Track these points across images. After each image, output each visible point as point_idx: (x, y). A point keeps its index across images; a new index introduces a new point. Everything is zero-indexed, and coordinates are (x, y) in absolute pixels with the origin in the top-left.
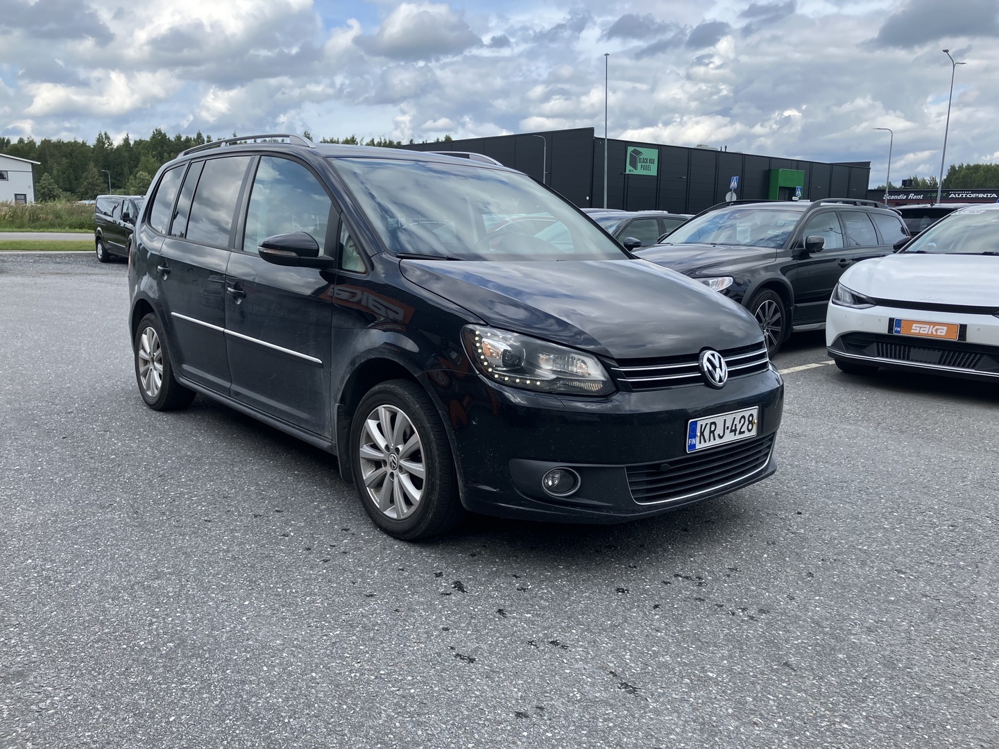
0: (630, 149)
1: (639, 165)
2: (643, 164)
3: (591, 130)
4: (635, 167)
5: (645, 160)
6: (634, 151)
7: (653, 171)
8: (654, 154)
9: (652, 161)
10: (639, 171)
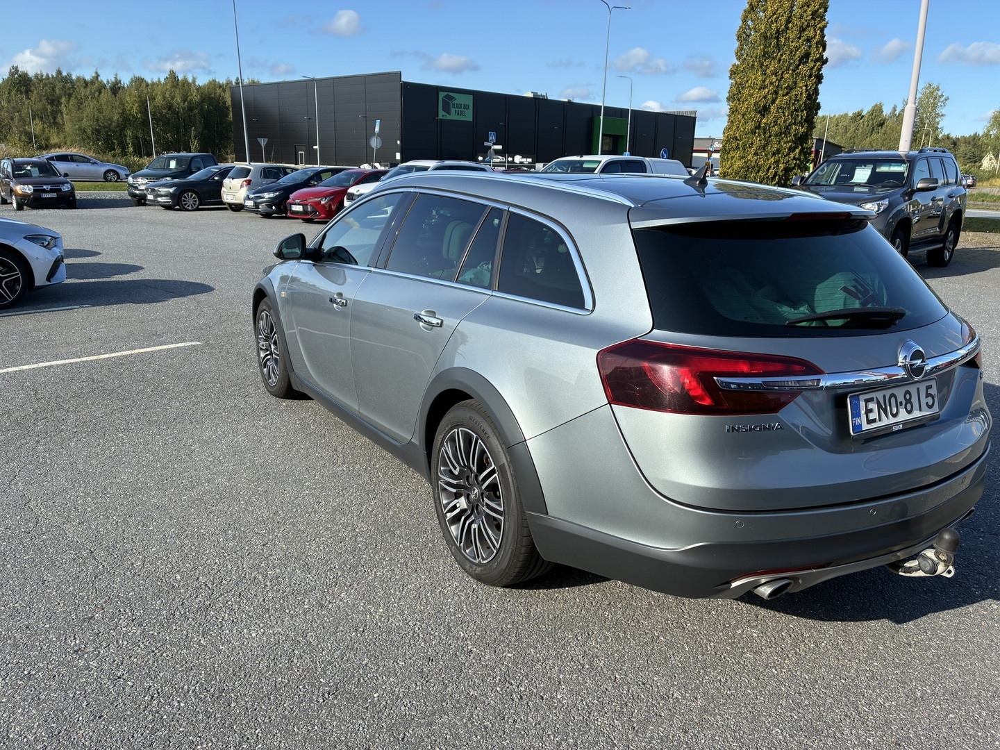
0: (442, 95)
1: (453, 110)
2: (457, 109)
3: (398, 75)
4: (448, 112)
5: (459, 106)
6: (447, 96)
7: (468, 116)
8: (469, 100)
9: (466, 107)
10: (454, 116)
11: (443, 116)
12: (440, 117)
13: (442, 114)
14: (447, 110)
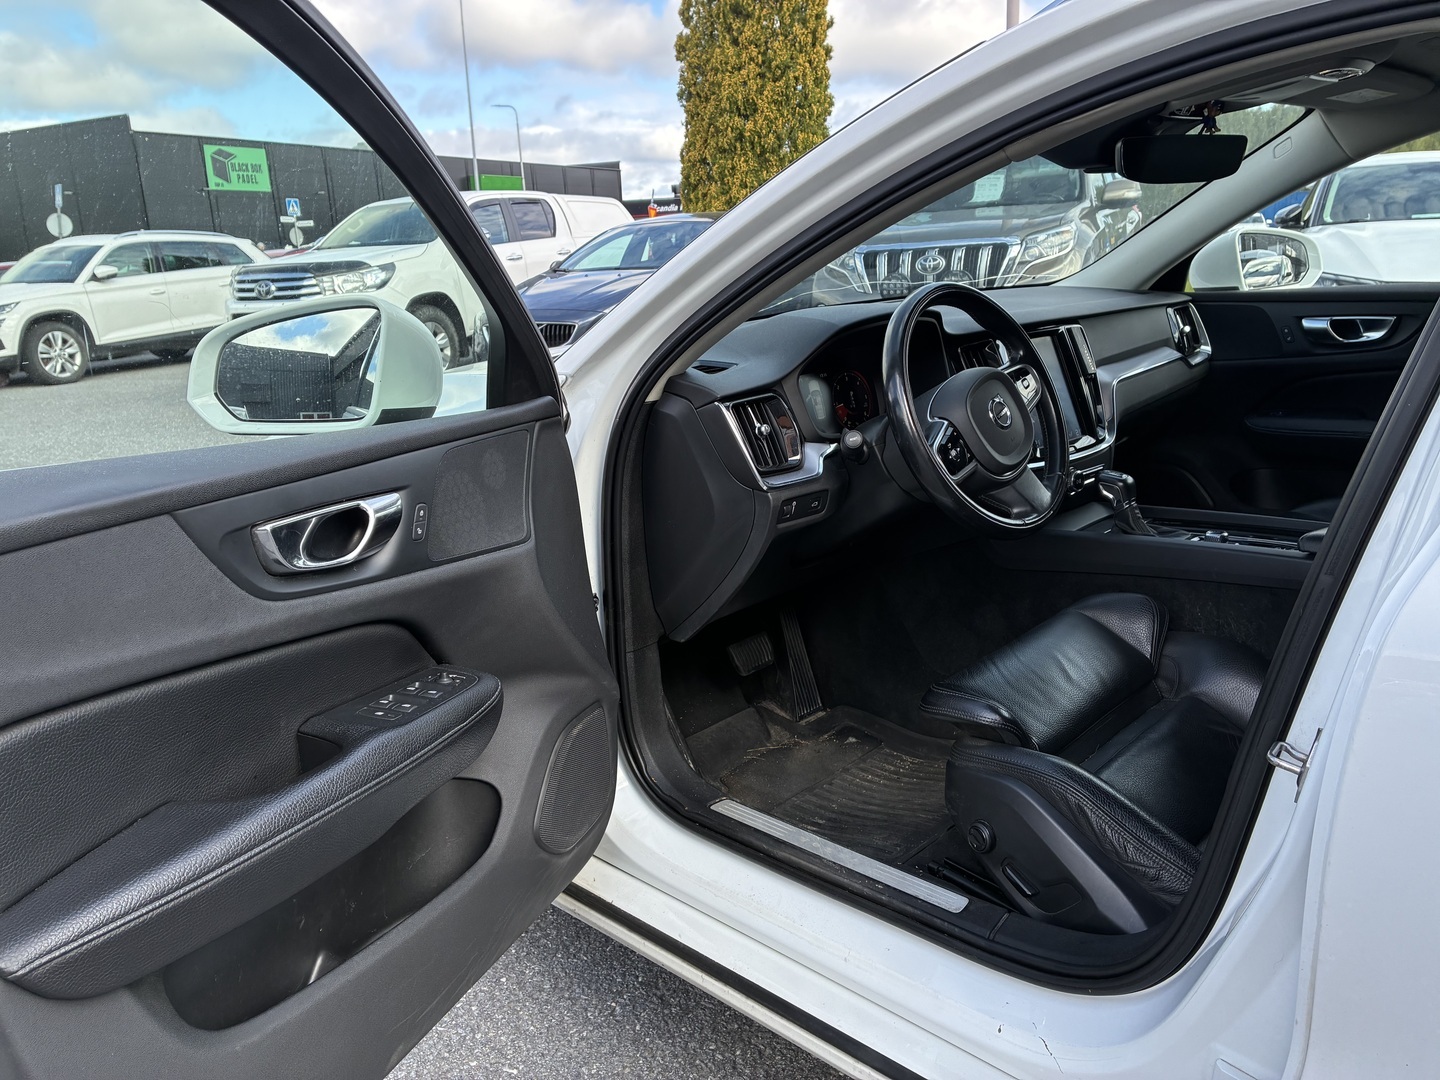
0: (209, 150)
1: (233, 175)
2: (241, 173)
3: (124, 120)
4: (226, 178)
5: (243, 167)
6: (219, 153)
7: (263, 184)
8: (259, 157)
9: (257, 168)
10: (235, 185)
11: (218, 185)
12: (212, 187)
13: (214, 182)
14: (222, 173)
